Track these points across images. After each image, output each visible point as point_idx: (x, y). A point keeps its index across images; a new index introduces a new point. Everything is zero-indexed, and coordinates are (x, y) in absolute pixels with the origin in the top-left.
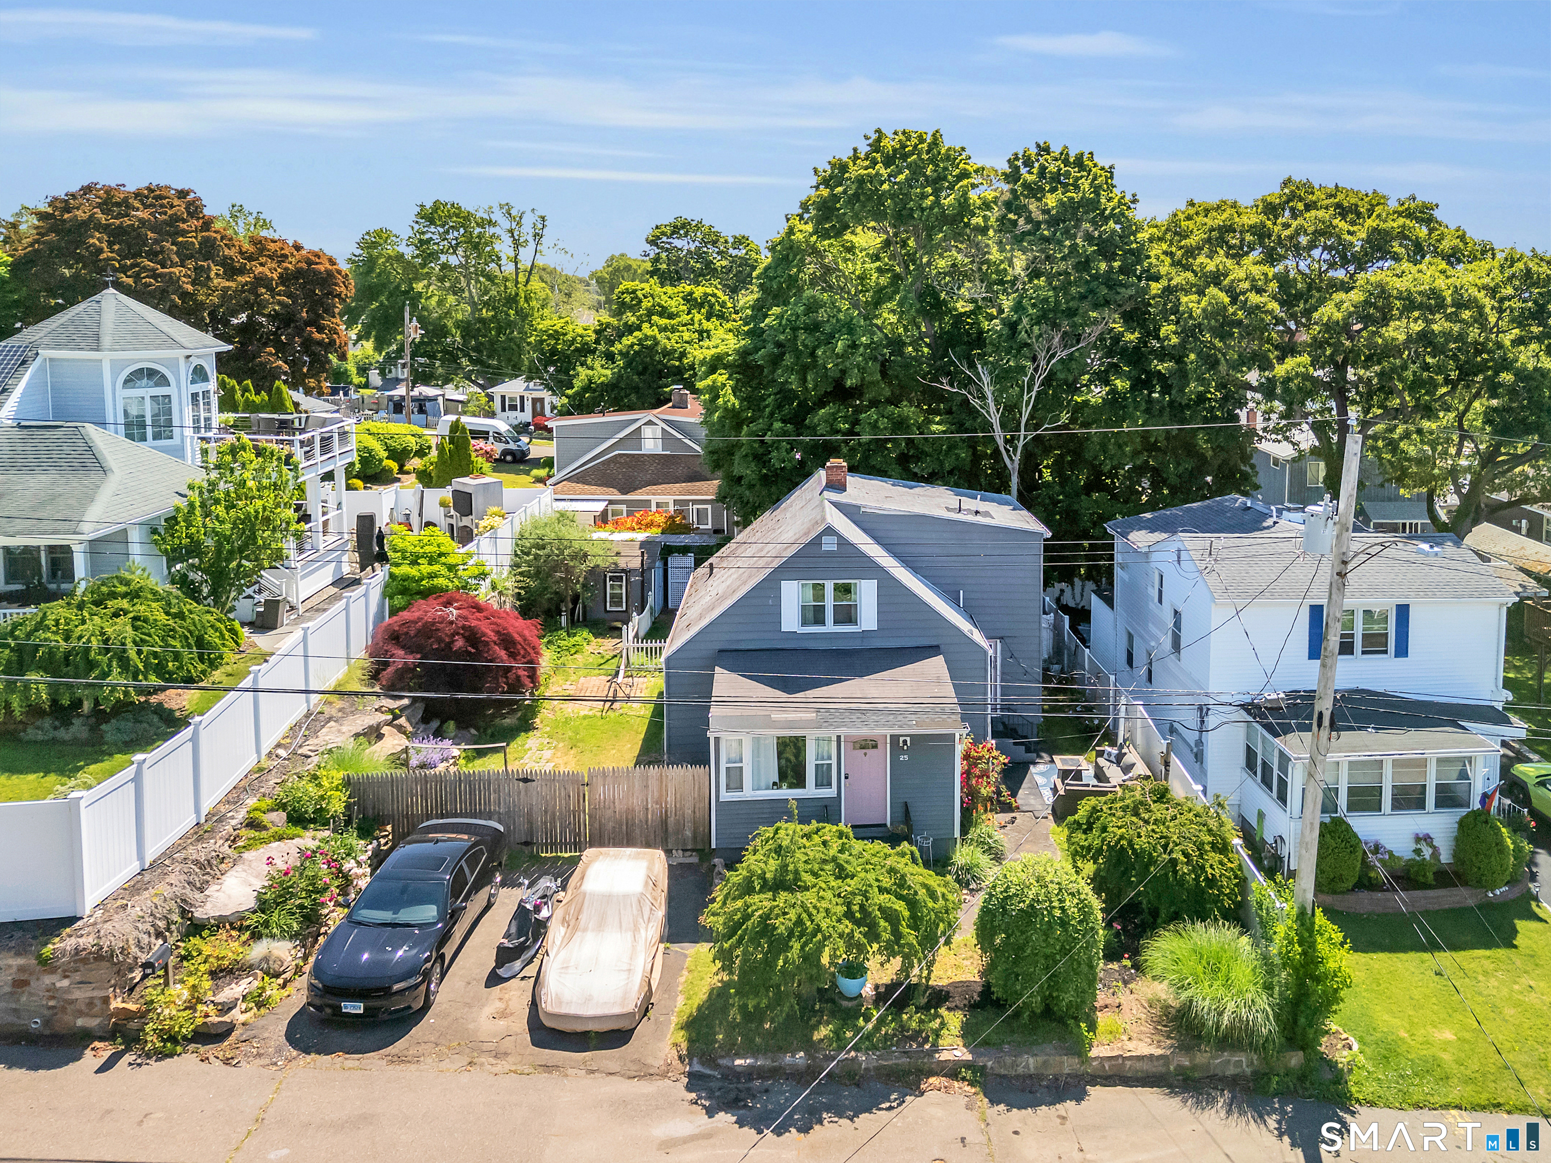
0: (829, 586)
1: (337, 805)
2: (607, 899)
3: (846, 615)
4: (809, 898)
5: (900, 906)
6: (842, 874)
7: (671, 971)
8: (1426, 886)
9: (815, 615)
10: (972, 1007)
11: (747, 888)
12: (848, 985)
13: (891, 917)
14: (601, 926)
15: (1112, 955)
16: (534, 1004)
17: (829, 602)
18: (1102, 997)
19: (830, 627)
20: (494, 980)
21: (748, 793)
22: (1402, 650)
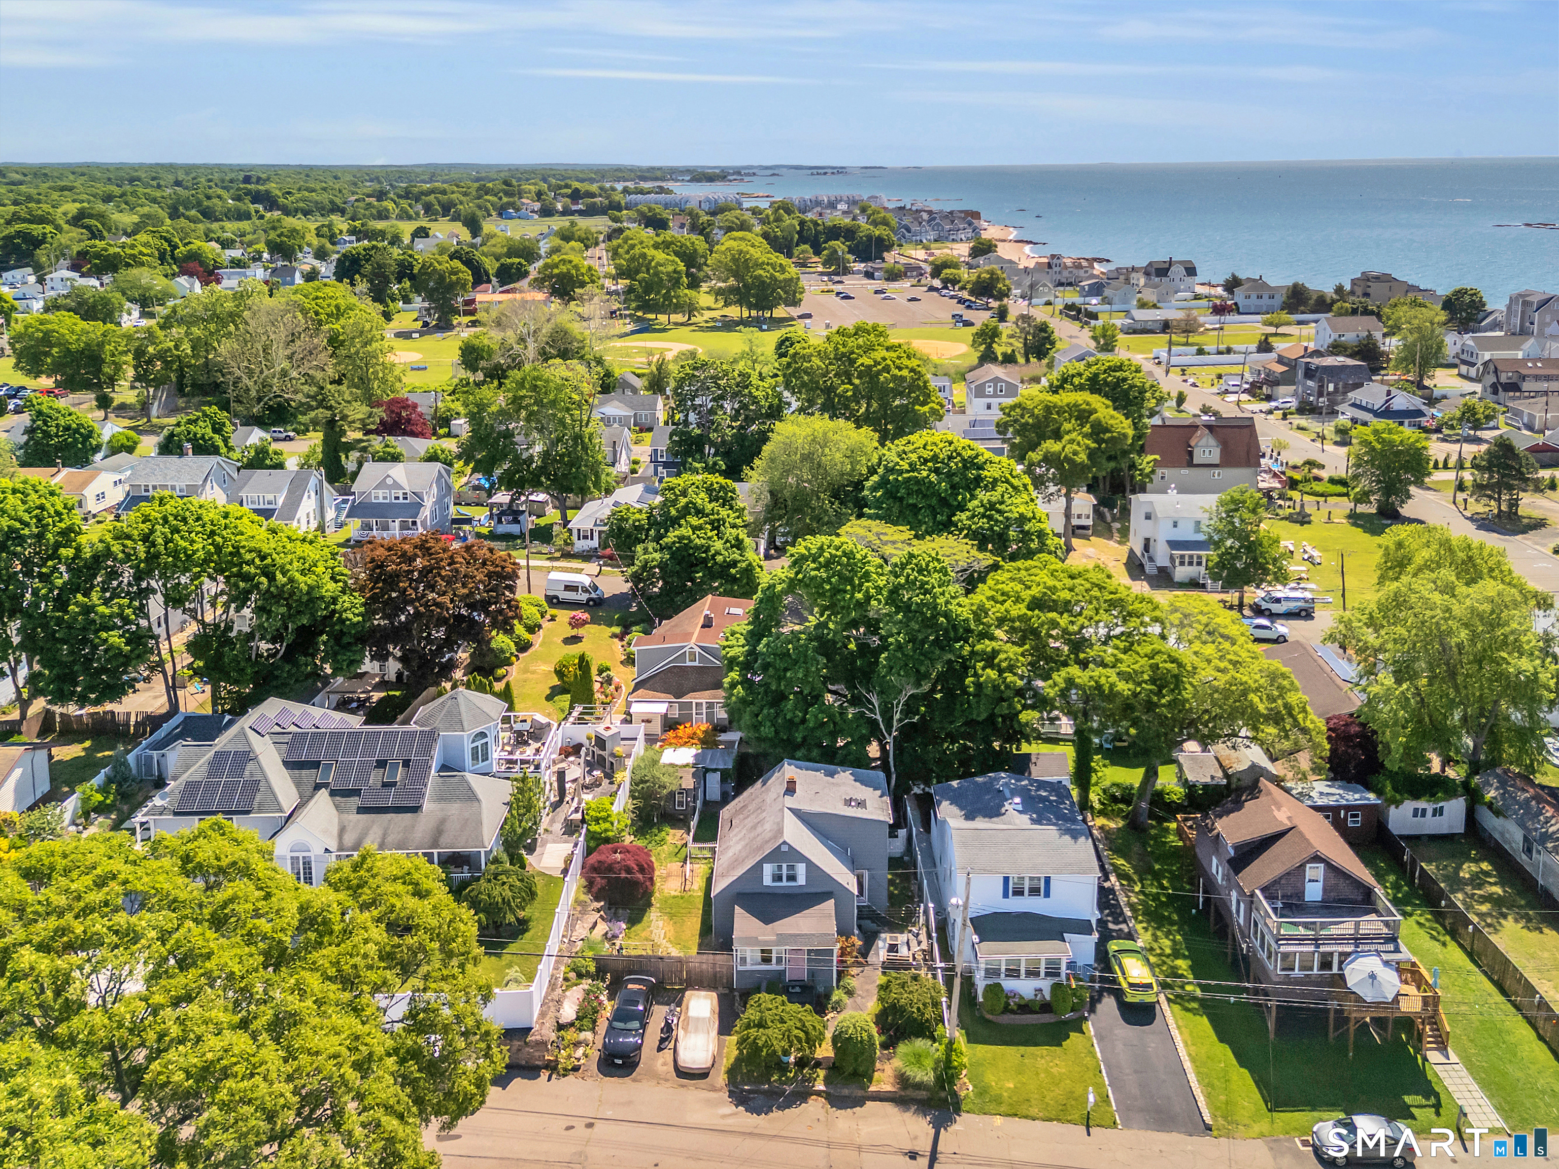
0: (784, 866)
1: (592, 969)
2: (698, 1019)
3: (792, 878)
4: (769, 1032)
5: (802, 1035)
6: (782, 1021)
7: (721, 1046)
8: (1036, 1013)
9: (777, 878)
10: (828, 1069)
11: (748, 1027)
12: (785, 1059)
13: (799, 1040)
14: (696, 1030)
15: (884, 1046)
16: (675, 1061)
17: (784, 872)
18: (878, 1065)
19: (784, 883)
20: (660, 1049)
21: (748, 967)
22: (1047, 895)
